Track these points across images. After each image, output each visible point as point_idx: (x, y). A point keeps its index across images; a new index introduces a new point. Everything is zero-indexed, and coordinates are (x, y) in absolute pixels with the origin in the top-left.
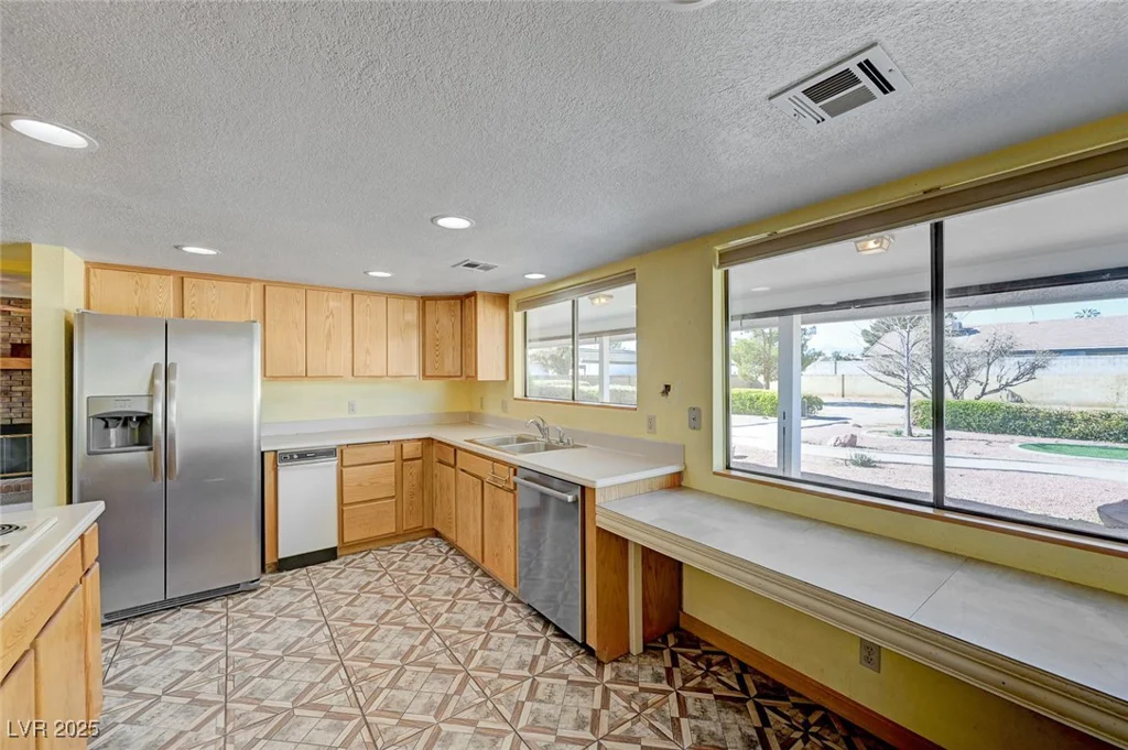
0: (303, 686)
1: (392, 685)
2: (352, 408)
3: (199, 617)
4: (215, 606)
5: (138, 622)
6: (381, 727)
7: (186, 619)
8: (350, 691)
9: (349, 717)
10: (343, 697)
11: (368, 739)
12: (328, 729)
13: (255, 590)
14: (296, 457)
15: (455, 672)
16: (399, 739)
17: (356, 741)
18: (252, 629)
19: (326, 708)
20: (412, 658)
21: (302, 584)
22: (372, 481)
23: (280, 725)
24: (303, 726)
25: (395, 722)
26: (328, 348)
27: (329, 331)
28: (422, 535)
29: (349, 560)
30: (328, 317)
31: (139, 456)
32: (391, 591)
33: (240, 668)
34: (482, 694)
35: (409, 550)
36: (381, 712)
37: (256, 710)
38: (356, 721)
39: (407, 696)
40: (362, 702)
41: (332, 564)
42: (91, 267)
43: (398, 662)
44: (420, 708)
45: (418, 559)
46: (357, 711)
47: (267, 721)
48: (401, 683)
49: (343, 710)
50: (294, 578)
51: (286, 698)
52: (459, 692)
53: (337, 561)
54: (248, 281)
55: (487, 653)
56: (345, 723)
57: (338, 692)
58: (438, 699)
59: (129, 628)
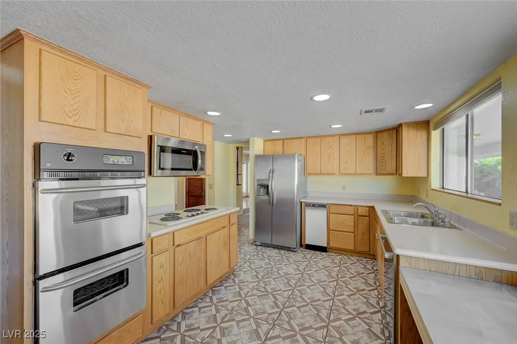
0: (278, 289)
1: (299, 308)
2: (344, 188)
3: (277, 253)
4: (282, 252)
5: (266, 248)
6: (282, 318)
7: (274, 252)
8: (286, 300)
9: (278, 307)
10: (283, 300)
11: (275, 318)
12: (271, 306)
13: (295, 252)
14: (311, 206)
15: (324, 321)
16: (283, 326)
17: (272, 316)
18: (284, 263)
19: (276, 299)
20: (315, 303)
21: (308, 256)
22: (343, 223)
23: (263, 295)
24: (267, 300)
25: (287, 320)
26: (329, 161)
27: (329, 154)
28: (370, 257)
29: (331, 255)
30: (329, 148)
31: (266, 197)
32: (334, 274)
33: (271, 273)
34: (324, 338)
35: (358, 261)
36: (287, 313)
37: (263, 287)
38: (279, 310)
39: (299, 314)
40: (286, 305)
41: (324, 254)
42: (265, 141)
43: (309, 301)
44: (298, 323)
45: (355, 265)
46: (282, 307)
47: (262, 292)
48: (302, 309)
49: (279, 304)
50: (308, 253)
51: (271, 289)
52: (316, 329)
53: (327, 253)
54: (301, 138)
55: (345, 324)
57: (284, 297)
58: (307, 325)
59: (264, 248)
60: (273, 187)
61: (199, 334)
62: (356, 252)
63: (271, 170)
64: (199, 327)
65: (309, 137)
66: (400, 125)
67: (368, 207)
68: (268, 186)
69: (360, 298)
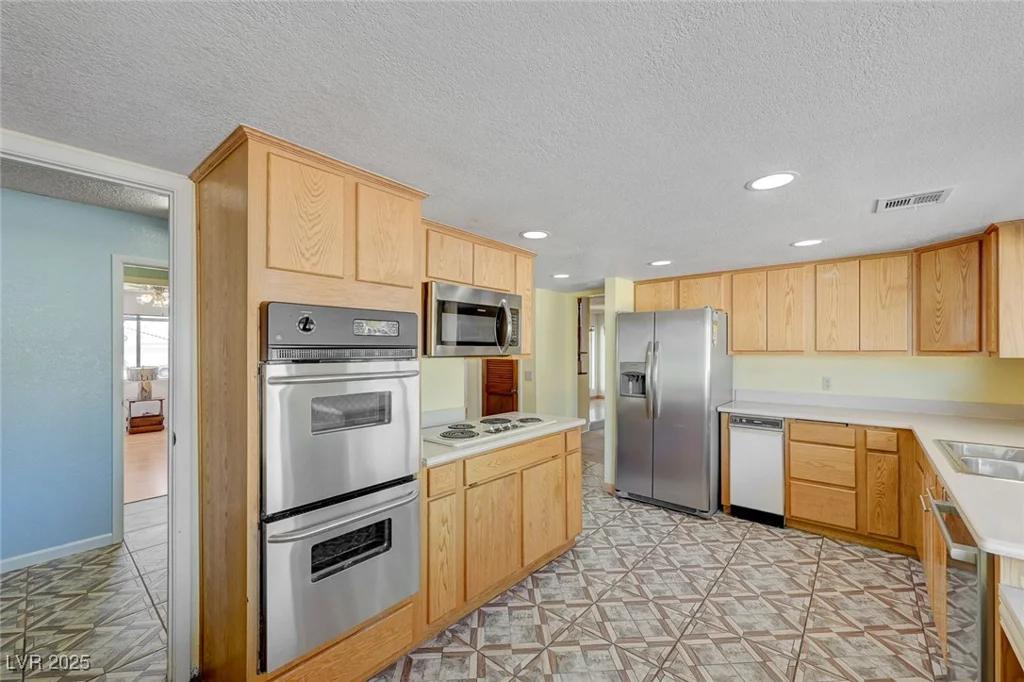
0: (668, 594)
1: (718, 642)
2: (827, 383)
3: (665, 519)
4: (677, 517)
5: (641, 505)
6: (679, 657)
7: (658, 516)
8: (688, 620)
9: (670, 633)
10: (680, 619)
11: (664, 655)
12: (653, 628)
13: (706, 519)
14: (744, 421)
16: (681, 675)
17: (657, 649)
18: (681, 542)
19: (665, 616)
20: (755, 639)
21: (737, 532)
22: (826, 463)
23: (637, 603)
24: (644, 615)
25: (691, 663)
26: (787, 323)
27: (789, 309)
28: (903, 550)
29: (793, 534)
30: (788, 293)
31: (639, 401)
32: (803, 580)
33: (653, 559)
35: (866, 556)
36: (690, 650)
37: (636, 586)
38: (671, 639)
39: (718, 656)
40: (687, 632)
41: (777, 531)
42: (637, 283)
43: (741, 632)
44: (717, 675)
45: (859, 567)
46: (678, 635)
47: (635, 595)
48: (725, 647)
49: (672, 626)
50: (737, 525)
51: (653, 592)
53: (782, 530)
54: (719, 274)
56: (665, 634)
57: (682, 614)
59: (635, 506)
60: (656, 379)
61: (510, 658)
62: (860, 536)
63: (650, 343)
64: (510, 645)
65: (737, 271)
66: (993, 230)
67: (894, 429)
68: (644, 377)
69: (874, 645)
